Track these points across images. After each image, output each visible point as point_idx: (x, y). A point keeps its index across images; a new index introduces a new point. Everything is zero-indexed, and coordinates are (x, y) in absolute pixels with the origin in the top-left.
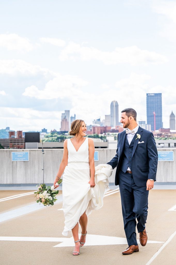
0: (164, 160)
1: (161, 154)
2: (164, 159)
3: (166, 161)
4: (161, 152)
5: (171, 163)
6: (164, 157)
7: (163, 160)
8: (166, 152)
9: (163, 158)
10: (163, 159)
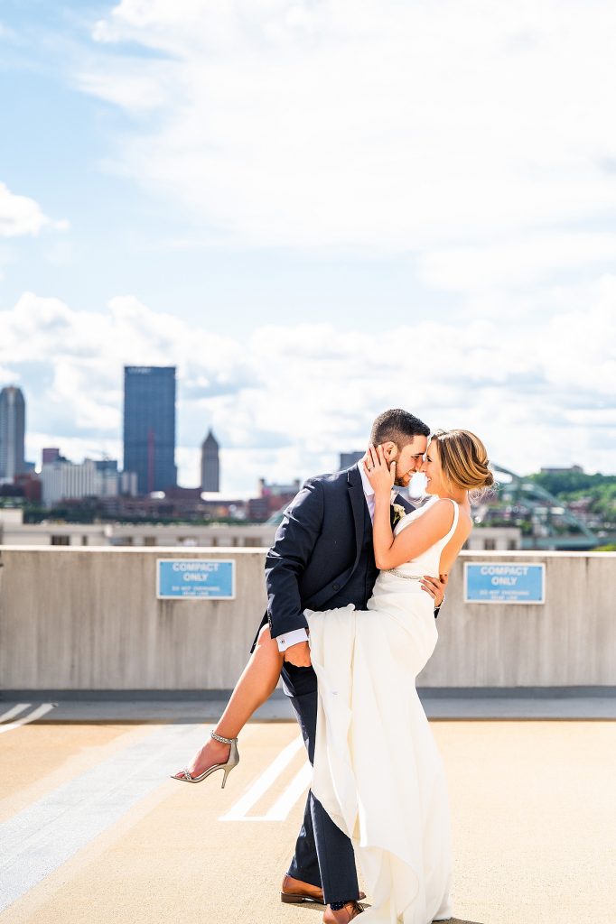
0: (505, 599)
1: (492, 576)
2: (506, 597)
3: (514, 605)
4: (495, 567)
5: (533, 613)
6: (506, 588)
7: (503, 597)
8: (515, 567)
9: (504, 592)
10: (500, 594)
